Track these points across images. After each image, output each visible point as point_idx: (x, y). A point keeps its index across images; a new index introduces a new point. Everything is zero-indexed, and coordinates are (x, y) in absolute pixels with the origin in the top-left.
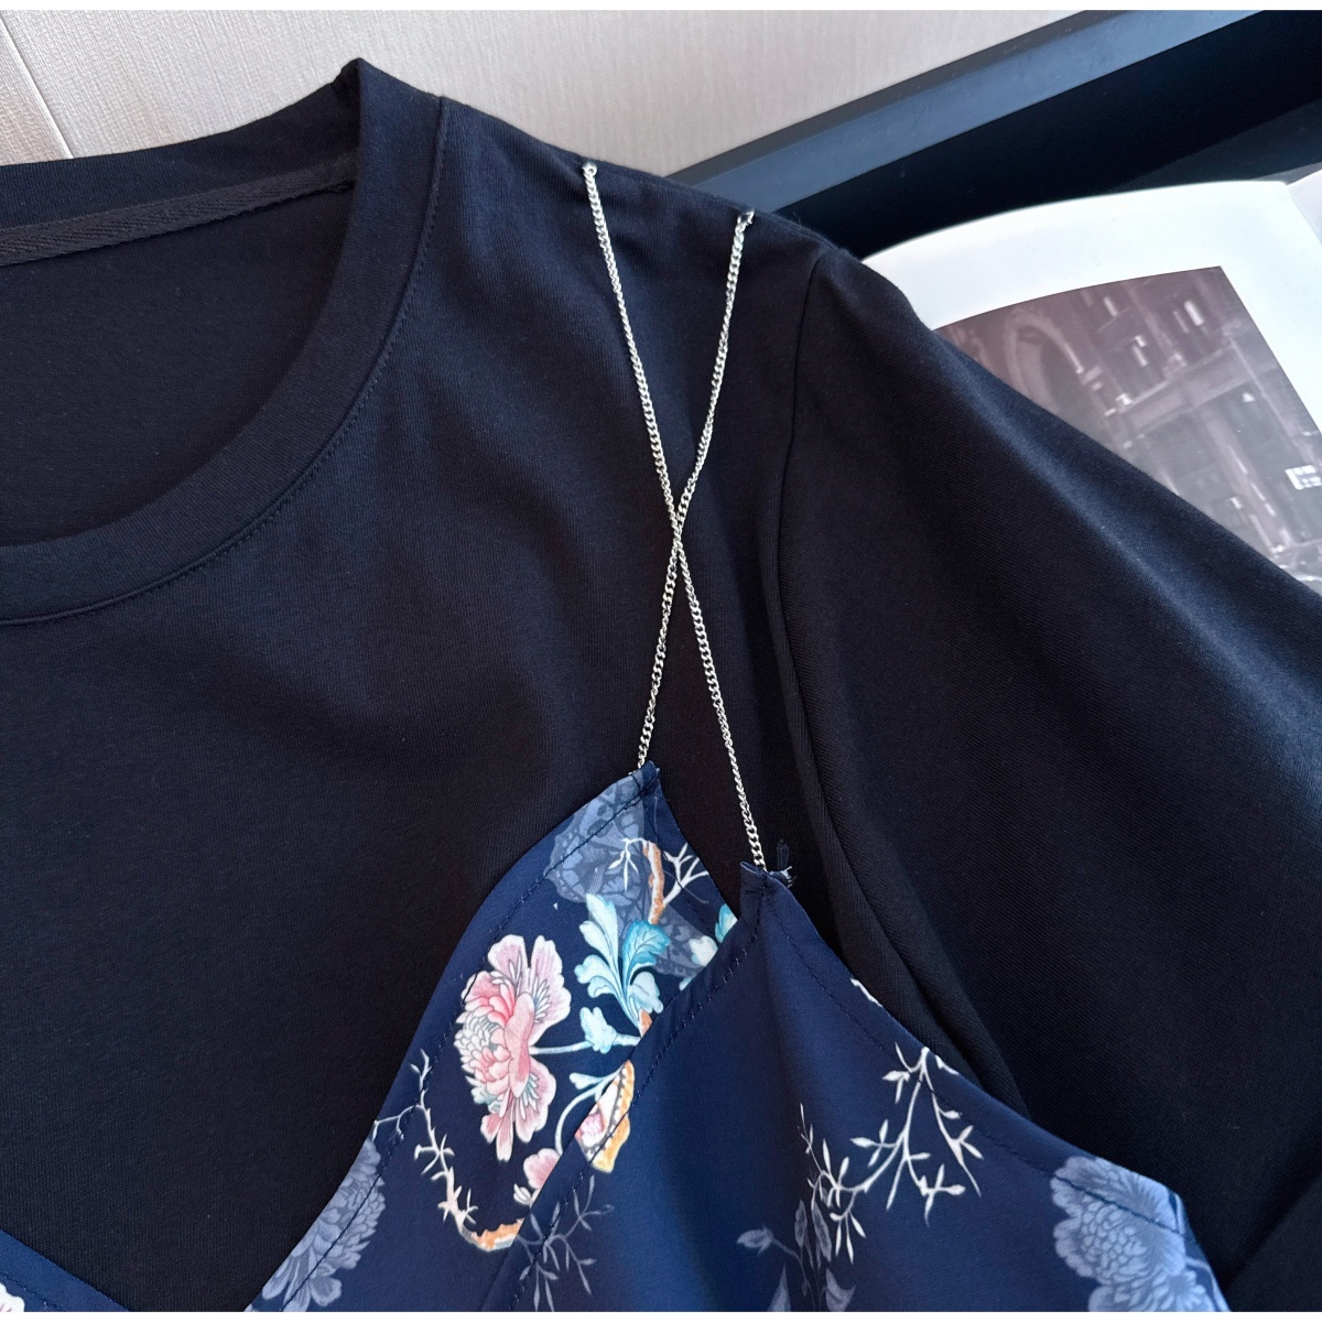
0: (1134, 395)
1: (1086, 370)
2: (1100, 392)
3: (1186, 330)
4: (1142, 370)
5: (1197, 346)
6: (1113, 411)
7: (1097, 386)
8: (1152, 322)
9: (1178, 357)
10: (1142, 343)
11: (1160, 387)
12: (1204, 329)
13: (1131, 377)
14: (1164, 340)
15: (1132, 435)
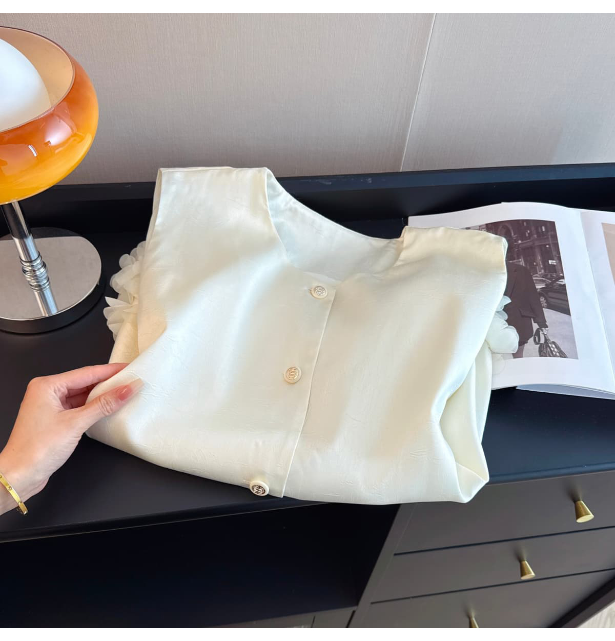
0: (522, 241)
1: (514, 235)
2: (515, 240)
3: (540, 231)
4: (526, 237)
5: (541, 235)
6: (515, 243)
7: (515, 238)
8: (533, 228)
9: (535, 236)
10: (528, 231)
11: (528, 241)
12: (544, 233)
13: (523, 237)
14: (534, 232)
15: (518, 248)
